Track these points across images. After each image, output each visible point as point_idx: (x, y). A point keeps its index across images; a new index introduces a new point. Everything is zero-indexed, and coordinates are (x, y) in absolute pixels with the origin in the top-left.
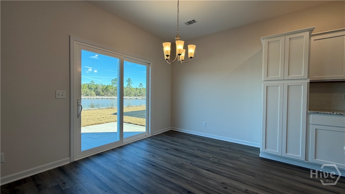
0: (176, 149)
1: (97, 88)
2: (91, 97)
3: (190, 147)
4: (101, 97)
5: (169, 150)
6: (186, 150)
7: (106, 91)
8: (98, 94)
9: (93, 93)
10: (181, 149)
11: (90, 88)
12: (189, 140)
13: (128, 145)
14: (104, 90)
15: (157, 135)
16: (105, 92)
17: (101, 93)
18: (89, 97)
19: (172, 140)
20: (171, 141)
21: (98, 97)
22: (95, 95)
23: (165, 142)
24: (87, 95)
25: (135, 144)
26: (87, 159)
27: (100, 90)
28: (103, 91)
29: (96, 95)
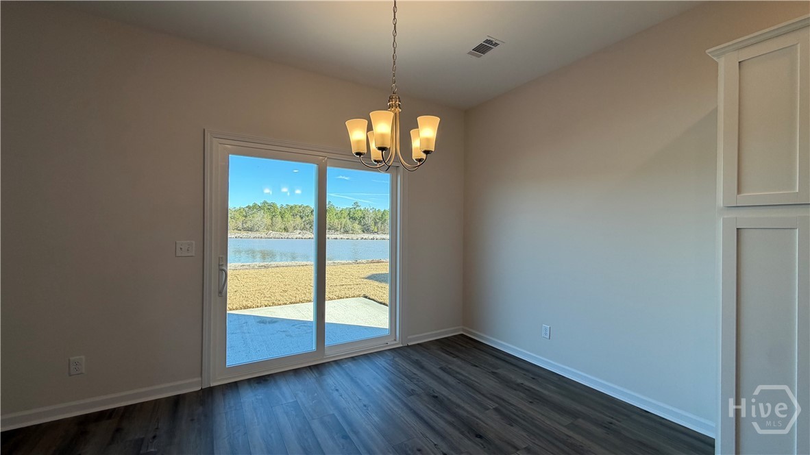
0: (437, 397)
1: (364, 218)
2: (353, 235)
3: (479, 397)
4: (371, 236)
5: (419, 395)
6: (459, 406)
7: (382, 223)
8: (366, 230)
9: (357, 226)
10: (449, 399)
11: (353, 219)
12: (494, 373)
13: (332, 363)
14: (378, 221)
15: (418, 344)
16: (379, 225)
17: (372, 228)
18: (350, 236)
19: (444, 364)
20: (441, 368)
21: (366, 236)
22: (360, 231)
23: (422, 367)
24: (346, 232)
25: (350, 365)
26: (234, 386)
27: (370, 222)
28: (376, 223)
29: (363, 231)
